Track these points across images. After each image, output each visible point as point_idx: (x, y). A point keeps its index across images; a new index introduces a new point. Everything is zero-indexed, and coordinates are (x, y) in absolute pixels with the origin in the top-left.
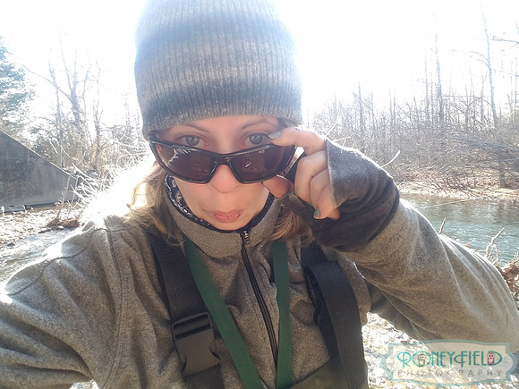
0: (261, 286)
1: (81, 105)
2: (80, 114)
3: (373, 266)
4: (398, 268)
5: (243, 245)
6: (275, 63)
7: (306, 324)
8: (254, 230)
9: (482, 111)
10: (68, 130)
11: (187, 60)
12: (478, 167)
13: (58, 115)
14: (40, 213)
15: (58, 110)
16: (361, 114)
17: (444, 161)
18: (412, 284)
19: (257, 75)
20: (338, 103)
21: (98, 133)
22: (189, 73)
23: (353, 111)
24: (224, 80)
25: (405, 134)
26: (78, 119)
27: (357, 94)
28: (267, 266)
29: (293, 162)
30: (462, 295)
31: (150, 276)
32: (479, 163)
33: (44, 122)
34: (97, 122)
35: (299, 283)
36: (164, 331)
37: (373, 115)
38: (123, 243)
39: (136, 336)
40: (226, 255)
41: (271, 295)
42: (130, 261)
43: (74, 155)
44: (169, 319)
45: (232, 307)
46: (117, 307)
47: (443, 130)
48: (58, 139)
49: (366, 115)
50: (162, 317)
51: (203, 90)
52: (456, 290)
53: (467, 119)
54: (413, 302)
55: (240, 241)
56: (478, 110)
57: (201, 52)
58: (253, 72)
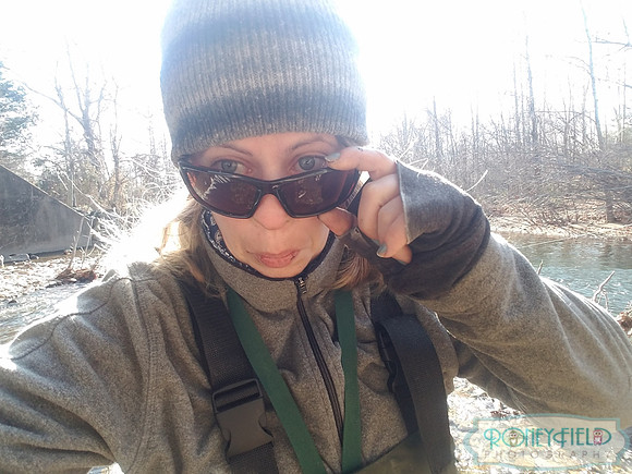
0: (322, 346)
1: (96, 131)
2: (95, 142)
3: (460, 317)
4: (490, 319)
5: (299, 295)
6: (330, 67)
7: (378, 393)
8: (312, 276)
9: (584, 129)
10: (80, 162)
11: (222, 66)
12: (580, 198)
13: (68, 143)
14: (48, 263)
15: (67, 137)
16: (437, 136)
17: (539, 192)
18: (508, 338)
19: (309, 82)
20: (408, 123)
21: (117, 164)
22: (224, 81)
23: (427, 132)
24: (267, 88)
25: (491, 159)
26: (91, 147)
27: (432, 111)
28: (329, 321)
29: (357, 190)
30: (571, 350)
31: (185, 335)
32: (581, 193)
33: (51, 152)
34: (115, 151)
35: (369, 342)
36: (202, 402)
37: (452, 137)
38: (152, 295)
39: (168, 409)
40: (277, 309)
41: (335, 357)
42: (160, 317)
43: (88, 192)
44: (209, 387)
45: (287, 372)
46: (144, 373)
47: (537, 154)
48: (68, 173)
49: (443, 136)
50: (200, 384)
51: (242, 101)
52: (564, 344)
53: (566, 140)
54: (510, 361)
55: (295, 290)
56: (579, 128)
57: (238, 55)
58: (304, 78)
